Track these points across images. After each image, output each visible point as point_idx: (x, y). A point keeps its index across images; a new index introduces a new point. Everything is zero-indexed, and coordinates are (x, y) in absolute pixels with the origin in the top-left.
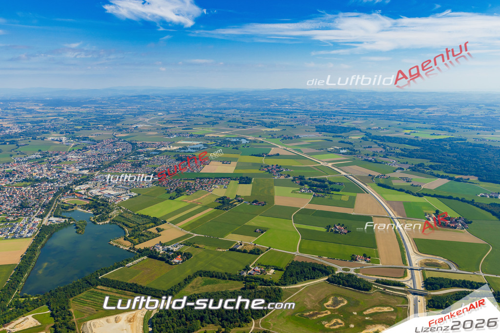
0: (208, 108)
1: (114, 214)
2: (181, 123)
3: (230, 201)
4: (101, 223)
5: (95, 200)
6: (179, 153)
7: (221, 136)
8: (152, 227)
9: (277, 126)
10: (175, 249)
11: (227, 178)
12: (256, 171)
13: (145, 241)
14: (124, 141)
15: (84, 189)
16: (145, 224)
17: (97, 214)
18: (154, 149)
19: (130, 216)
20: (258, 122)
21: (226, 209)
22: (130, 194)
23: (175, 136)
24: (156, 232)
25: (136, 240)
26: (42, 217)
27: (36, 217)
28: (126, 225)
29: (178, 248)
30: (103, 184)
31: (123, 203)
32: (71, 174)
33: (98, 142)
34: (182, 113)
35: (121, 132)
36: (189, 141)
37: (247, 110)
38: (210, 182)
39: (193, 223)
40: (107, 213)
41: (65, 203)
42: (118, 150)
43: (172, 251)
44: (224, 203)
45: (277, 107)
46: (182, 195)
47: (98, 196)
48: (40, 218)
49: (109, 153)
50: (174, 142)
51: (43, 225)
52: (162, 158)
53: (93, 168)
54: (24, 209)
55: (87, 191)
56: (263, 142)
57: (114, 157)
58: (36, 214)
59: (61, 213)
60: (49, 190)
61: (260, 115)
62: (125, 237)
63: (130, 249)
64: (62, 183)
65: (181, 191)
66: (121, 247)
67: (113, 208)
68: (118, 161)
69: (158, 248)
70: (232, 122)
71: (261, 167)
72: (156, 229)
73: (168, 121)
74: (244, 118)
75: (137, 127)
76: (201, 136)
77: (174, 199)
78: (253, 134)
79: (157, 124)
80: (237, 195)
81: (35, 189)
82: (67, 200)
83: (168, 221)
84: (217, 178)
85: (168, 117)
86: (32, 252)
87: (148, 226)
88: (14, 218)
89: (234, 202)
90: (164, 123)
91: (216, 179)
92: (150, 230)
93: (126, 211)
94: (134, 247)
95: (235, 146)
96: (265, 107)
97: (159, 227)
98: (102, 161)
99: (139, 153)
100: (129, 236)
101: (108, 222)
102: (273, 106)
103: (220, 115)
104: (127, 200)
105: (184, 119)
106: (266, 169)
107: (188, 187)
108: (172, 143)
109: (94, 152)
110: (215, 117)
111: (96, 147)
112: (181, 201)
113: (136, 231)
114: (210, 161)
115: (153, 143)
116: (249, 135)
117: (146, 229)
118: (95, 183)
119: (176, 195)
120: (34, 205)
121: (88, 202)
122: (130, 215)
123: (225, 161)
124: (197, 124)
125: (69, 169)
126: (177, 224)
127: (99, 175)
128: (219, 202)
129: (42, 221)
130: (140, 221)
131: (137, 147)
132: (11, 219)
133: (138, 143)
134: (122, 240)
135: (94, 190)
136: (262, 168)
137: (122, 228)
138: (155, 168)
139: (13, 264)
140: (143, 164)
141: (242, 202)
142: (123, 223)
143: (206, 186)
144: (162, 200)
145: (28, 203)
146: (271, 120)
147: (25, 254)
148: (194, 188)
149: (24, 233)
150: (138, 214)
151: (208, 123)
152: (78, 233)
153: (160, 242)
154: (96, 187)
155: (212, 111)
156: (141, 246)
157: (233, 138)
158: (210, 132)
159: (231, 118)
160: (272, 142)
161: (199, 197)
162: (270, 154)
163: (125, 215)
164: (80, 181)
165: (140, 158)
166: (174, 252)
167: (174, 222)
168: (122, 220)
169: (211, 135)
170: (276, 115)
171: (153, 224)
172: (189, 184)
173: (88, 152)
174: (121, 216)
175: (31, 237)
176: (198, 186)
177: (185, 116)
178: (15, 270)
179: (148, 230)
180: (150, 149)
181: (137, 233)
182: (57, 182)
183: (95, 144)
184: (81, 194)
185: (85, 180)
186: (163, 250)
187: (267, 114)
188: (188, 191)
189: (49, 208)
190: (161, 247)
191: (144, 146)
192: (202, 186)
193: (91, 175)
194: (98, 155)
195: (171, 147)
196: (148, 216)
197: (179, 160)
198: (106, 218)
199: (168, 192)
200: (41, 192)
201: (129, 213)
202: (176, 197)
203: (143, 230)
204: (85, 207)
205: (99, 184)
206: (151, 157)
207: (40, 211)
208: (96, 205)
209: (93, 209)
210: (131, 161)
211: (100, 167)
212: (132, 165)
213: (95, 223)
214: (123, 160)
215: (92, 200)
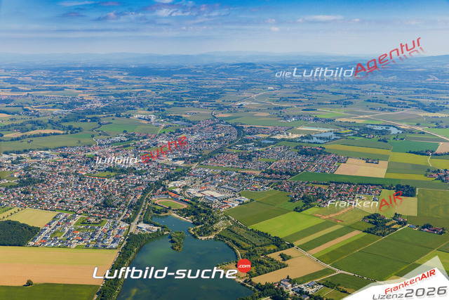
0: (335, 82)
1: (221, 226)
2: (300, 101)
3: (386, 222)
4: (203, 238)
5: (194, 203)
6: (301, 144)
7: (358, 121)
8: (274, 251)
9: (441, 110)
10: (311, 291)
11: (377, 185)
12: (421, 177)
13: (266, 273)
14: (227, 123)
15: (180, 187)
16: (264, 245)
17: (198, 224)
18: (267, 136)
19: (242, 232)
20: (412, 103)
21: (381, 234)
22: (239, 198)
23: (293, 119)
24: (280, 259)
25: (253, 269)
26: (129, 221)
27: (121, 220)
28: (238, 245)
29: (315, 289)
30: (203, 182)
31: (231, 210)
32: (163, 165)
33: (194, 124)
34: (300, 87)
35: (222, 111)
36: (313, 126)
37: (392, 85)
38: (351, 190)
39: (333, 251)
40: (212, 224)
41: (156, 204)
42: (220, 135)
43: (307, 294)
44: (376, 224)
45: (437, 81)
46: (312, 206)
47: (198, 198)
48: (126, 222)
49: (208, 139)
50: (293, 128)
51: (131, 234)
52: (279, 150)
53: (189, 158)
54: (108, 208)
55: (184, 191)
56: (424, 133)
57: (215, 145)
58: (122, 216)
59: (152, 219)
60: (136, 184)
61: (413, 92)
62: (237, 262)
63: (245, 281)
64: (152, 176)
65: (310, 200)
67: (218, 218)
68: (220, 151)
69: (286, 286)
70: (373, 102)
71: (429, 171)
72: (280, 255)
73: (282, 98)
74: (390, 96)
75: (241, 105)
76: (329, 120)
77: (301, 211)
78: (407, 121)
79: (267, 100)
80: (396, 214)
81: (121, 182)
82: (159, 200)
83: (296, 244)
84: (361, 184)
85: (281, 93)
87: (267, 248)
88: (96, 220)
89: (393, 225)
90: (277, 101)
91: (360, 186)
92: (272, 256)
93: (236, 224)
94: (251, 280)
95: (382, 137)
96: (419, 81)
97: (284, 252)
98: (200, 150)
99: (247, 141)
101: (212, 237)
102: (431, 79)
103: (354, 92)
104: (236, 208)
105: (302, 95)
106: (435, 175)
107: (320, 196)
108: (290, 129)
109: (190, 137)
110: (347, 95)
111: (192, 130)
112: (312, 215)
113: (252, 254)
114: (348, 158)
115: (265, 128)
116: (401, 121)
117: (265, 253)
118: (193, 179)
119: (304, 206)
120: (120, 204)
121: (185, 206)
122: (242, 229)
123: (371, 160)
124: (323, 104)
125: (160, 158)
126: (310, 251)
127: (198, 168)
128: (370, 222)
129: (129, 227)
130: (256, 240)
131: (244, 132)
132: (92, 220)
133: (244, 126)
134: (232, 266)
135: (193, 190)
136: (429, 173)
137: (232, 248)
138: (270, 164)
139: (95, 286)
140: (253, 156)
141: (405, 224)
142: (233, 242)
143: (346, 195)
144: (284, 212)
145: (112, 201)
146: (431, 101)
148: (329, 198)
149: (108, 242)
150: (252, 229)
151: (338, 102)
152: (175, 249)
153: (288, 278)
154: (194, 185)
155: (341, 86)
156: (261, 280)
157: (377, 125)
158: (341, 115)
159: (370, 95)
160: (438, 133)
161: (338, 212)
162: (438, 151)
163: (235, 229)
164: (175, 176)
166: (309, 296)
167: (306, 247)
168: (232, 236)
169: (344, 120)
170: (438, 93)
171: (276, 247)
172: (321, 191)
173: (181, 136)
174: (229, 229)
175: (116, 248)
176: (334, 194)
177: (304, 91)
178: (97, 294)
179: (269, 255)
180: (261, 136)
181: (254, 258)
182: (146, 174)
183: (191, 126)
184: (175, 193)
185: (180, 174)
186: (293, 290)
187: (424, 91)
188: (320, 200)
189: (137, 209)
190: (290, 285)
191: (253, 131)
192: (339, 195)
193: (188, 168)
195: (290, 134)
196: (267, 234)
197: (303, 154)
199: (292, 200)
200: (127, 187)
201: (241, 227)
202: (303, 208)
203: (262, 255)
204: (182, 212)
205: (198, 182)
206: (263, 147)
207: (127, 213)
208: (196, 211)
209: (193, 216)
210: (237, 151)
211: (198, 158)
212: (240, 157)
213: (196, 237)
214: (227, 150)
215: (191, 204)
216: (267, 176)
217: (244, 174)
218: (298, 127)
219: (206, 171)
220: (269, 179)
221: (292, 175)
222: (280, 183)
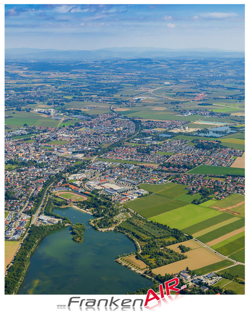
0: (230, 77)
1: (120, 218)
4: (103, 230)
6: (198, 138)
8: (173, 243)
10: (210, 282)
13: (165, 264)
14: (125, 117)
15: (80, 180)
16: (163, 237)
17: (98, 216)
18: (165, 130)
19: (141, 224)
22: (138, 191)
23: (190, 114)
24: (179, 251)
25: (153, 261)
26: (30, 213)
27: (23, 212)
28: (138, 237)
29: (214, 280)
30: (103, 175)
31: (131, 203)
32: (63, 158)
33: (92, 118)
34: (195, 82)
35: (120, 106)
36: (209, 121)
39: (231, 243)
40: (111, 216)
41: (57, 197)
42: (119, 129)
43: (206, 285)
46: (209, 199)
47: (98, 190)
48: (28, 214)
49: (107, 133)
50: (189, 122)
51: (33, 226)
52: (176, 143)
53: (89, 151)
54: (9, 200)
55: (84, 183)
57: (114, 138)
58: (24, 208)
59: (52, 211)
60: (37, 177)
62: (137, 254)
63: (145, 273)
64: (52, 168)
65: (208, 193)
66: (133, 269)
67: (118, 210)
68: (119, 144)
69: (185, 277)
72: (179, 247)
73: (179, 93)
75: (139, 99)
76: (224, 115)
77: (199, 203)
79: (163, 95)
81: (22, 175)
82: (59, 192)
83: (195, 235)
85: (178, 88)
86: (20, 262)
87: (167, 240)
90: (173, 96)
92: (171, 247)
93: (135, 216)
94: (151, 271)
97: (184, 244)
98: (99, 143)
99: (145, 135)
100: (142, 254)
101: (112, 229)
104: (135, 200)
105: (198, 90)
107: (217, 188)
108: (187, 123)
109: (90, 131)
111: (91, 124)
112: (210, 208)
113: (152, 246)
114: (244, 151)
115: (162, 122)
117: (164, 245)
118: (93, 172)
119: (202, 198)
120: (21, 196)
121: (85, 198)
122: (141, 221)
124: (218, 99)
125: (61, 151)
126: (208, 243)
127: (97, 161)
129: (31, 219)
130: (155, 232)
131: (142, 126)
133: (142, 120)
134: (132, 258)
135: (93, 182)
137: (132, 240)
138: (168, 157)
140: (151, 150)
142: (133, 233)
144: (182, 204)
145: (14, 193)
147: (12, 264)
148: (226, 191)
149: (10, 234)
150: (152, 221)
151: (233, 97)
152: (76, 241)
153: (187, 268)
154: (94, 177)
155: (236, 81)
156: (161, 271)
158: (236, 109)
161: (235, 204)
163: (135, 221)
164: (74, 169)
165: (147, 142)
166: (209, 287)
167: (204, 239)
168: (132, 228)
169: (239, 114)
171: (174, 239)
172: (218, 184)
173: (81, 130)
174: (128, 221)
175: (18, 240)
176: (230, 187)
177: (200, 86)
179: (168, 247)
180: (159, 130)
181: (153, 250)
182: (47, 167)
183: (90, 120)
184: (76, 185)
185: (80, 167)
186: (192, 282)
188: (217, 193)
189: (38, 202)
190: (189, 277)
191: (150, 125)
192: (236, 188)
193: (88, 161)
194: (94, 134)
195: (187, 128)
196: (166, 226)
197: (200, 148)
198: (110, 223)
199: (190, 193)
200: (28, 179)
201: (140, 219)
202: (201, 201)
203: (162, 247)
204: (82, 204)
205: (98, 174)
206: (161, 141)
207: (28, 205)
208: (96, 204)
209: (92, 209)
210: (135, 144)
211: (97, 151)
212: (138, 151)
213: (96, 229)
214: (126, 144)
215: (91, 196)
216: (165, 169)
217: (142, 167)
218: (194, 121)
219: (106, 164)
220: (167, 172)
221: (189, 168)
222: (178, 176)
